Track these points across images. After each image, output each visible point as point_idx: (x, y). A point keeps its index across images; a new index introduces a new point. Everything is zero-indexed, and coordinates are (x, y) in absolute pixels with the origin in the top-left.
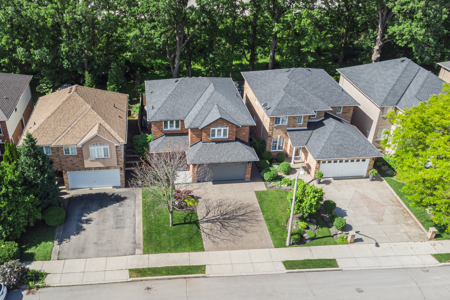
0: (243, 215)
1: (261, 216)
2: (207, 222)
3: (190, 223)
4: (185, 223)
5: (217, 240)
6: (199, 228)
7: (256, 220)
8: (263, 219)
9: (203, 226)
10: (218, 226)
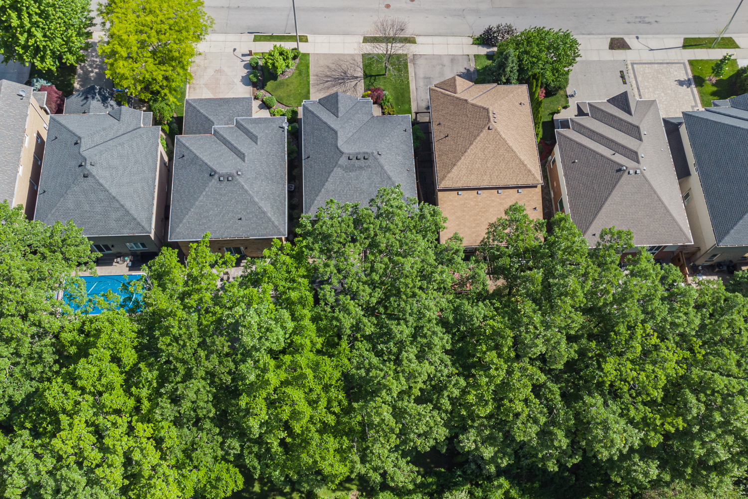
0: (327, 81)
1: (312, 79)
2: (357, 78)
3: (371, 76)
4: (375, 76)
5: (351, 62)
6: (364, 72)
7: (317, 76)
8: (311, 77)
9: (360, 74)
10: (349, 73)
